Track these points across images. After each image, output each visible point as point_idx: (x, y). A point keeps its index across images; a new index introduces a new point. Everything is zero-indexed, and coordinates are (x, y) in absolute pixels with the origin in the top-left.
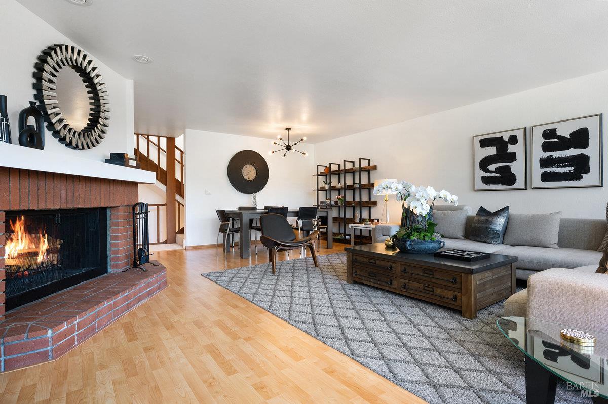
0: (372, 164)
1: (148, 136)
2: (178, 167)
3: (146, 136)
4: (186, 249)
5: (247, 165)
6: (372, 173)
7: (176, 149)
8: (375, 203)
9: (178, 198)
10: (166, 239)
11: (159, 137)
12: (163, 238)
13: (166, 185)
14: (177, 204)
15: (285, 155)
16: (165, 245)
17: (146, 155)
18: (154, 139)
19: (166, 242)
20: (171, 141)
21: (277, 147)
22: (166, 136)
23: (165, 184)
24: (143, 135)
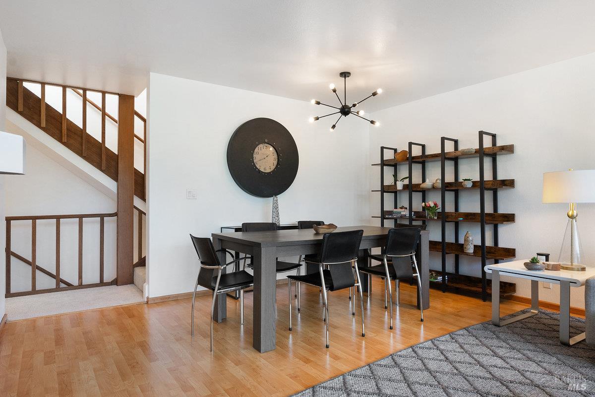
0: (499, 143)
1: (85, 90)
2: (138, 147)
3: (81, 92)
4: (147, 302)
5: (261, 146)
6: (500, 160)
7: (136, 117)
8: (509, 218)
9: (137, 202)
10: (115, 277)
11: (104, 93)
12: (110, 274)
13: (116, 179)
14: (136, 213)
15: (334, 127)
16: (114, 287)
17: (81, 126)
18: (95, 97)
19: (115, 282)
20: (126, 101)
21: (322, 110)
22: (117, 92)
23: (115, 177)
24: (74, 88)
